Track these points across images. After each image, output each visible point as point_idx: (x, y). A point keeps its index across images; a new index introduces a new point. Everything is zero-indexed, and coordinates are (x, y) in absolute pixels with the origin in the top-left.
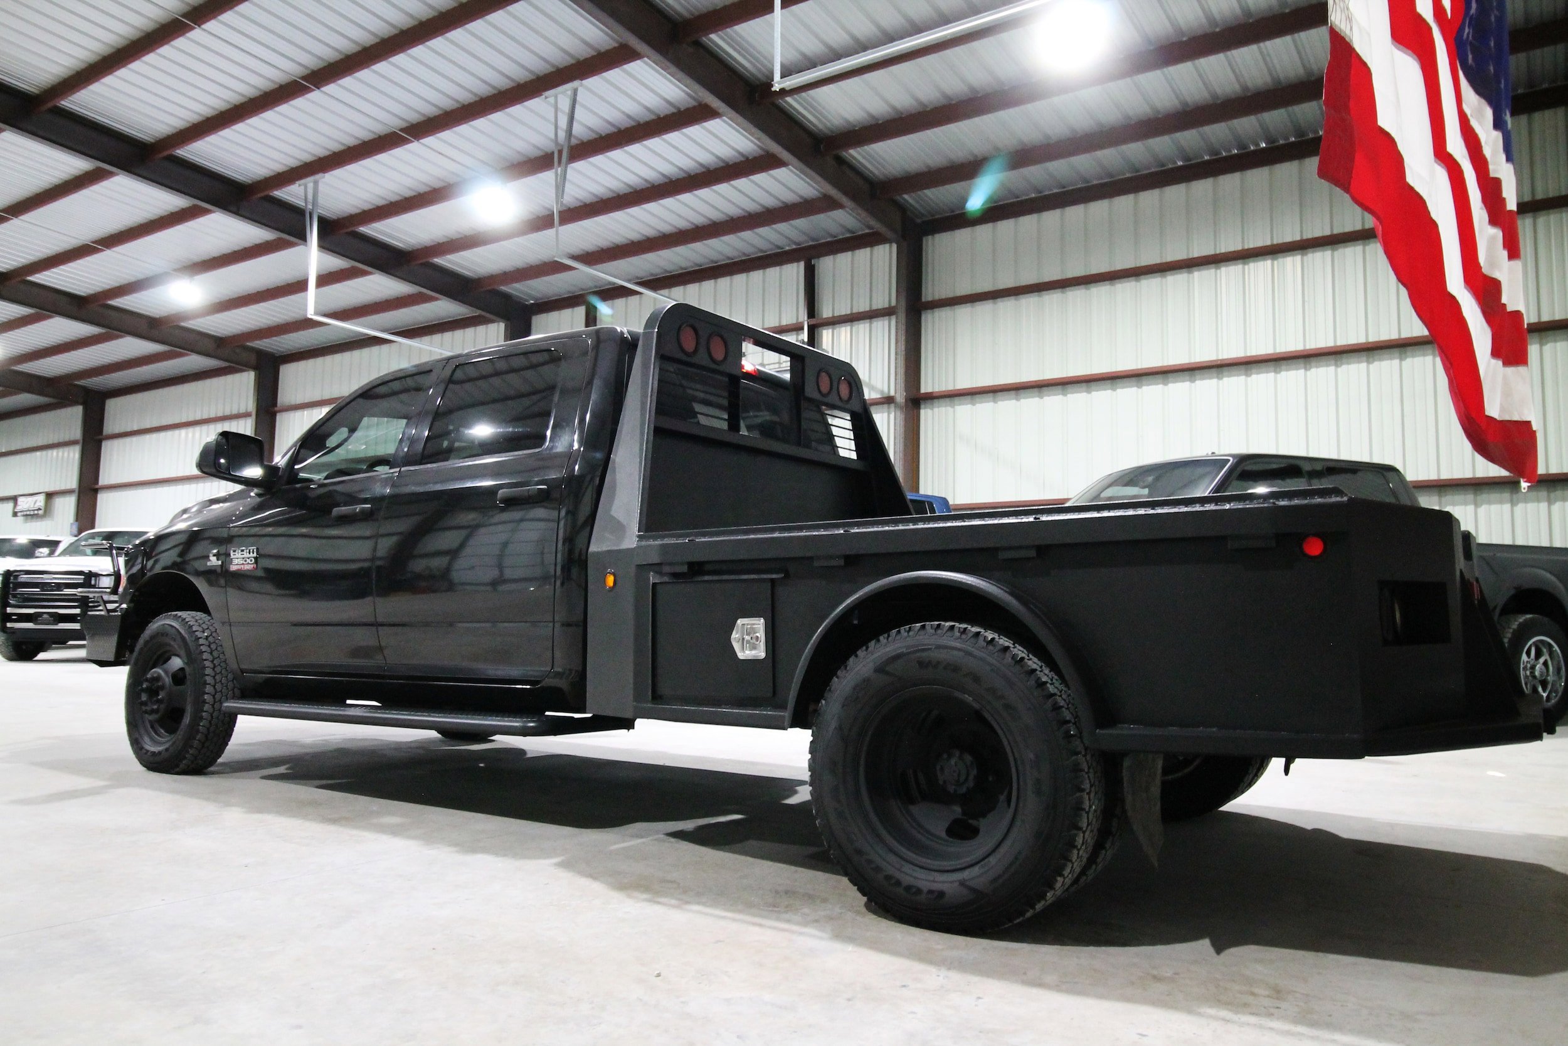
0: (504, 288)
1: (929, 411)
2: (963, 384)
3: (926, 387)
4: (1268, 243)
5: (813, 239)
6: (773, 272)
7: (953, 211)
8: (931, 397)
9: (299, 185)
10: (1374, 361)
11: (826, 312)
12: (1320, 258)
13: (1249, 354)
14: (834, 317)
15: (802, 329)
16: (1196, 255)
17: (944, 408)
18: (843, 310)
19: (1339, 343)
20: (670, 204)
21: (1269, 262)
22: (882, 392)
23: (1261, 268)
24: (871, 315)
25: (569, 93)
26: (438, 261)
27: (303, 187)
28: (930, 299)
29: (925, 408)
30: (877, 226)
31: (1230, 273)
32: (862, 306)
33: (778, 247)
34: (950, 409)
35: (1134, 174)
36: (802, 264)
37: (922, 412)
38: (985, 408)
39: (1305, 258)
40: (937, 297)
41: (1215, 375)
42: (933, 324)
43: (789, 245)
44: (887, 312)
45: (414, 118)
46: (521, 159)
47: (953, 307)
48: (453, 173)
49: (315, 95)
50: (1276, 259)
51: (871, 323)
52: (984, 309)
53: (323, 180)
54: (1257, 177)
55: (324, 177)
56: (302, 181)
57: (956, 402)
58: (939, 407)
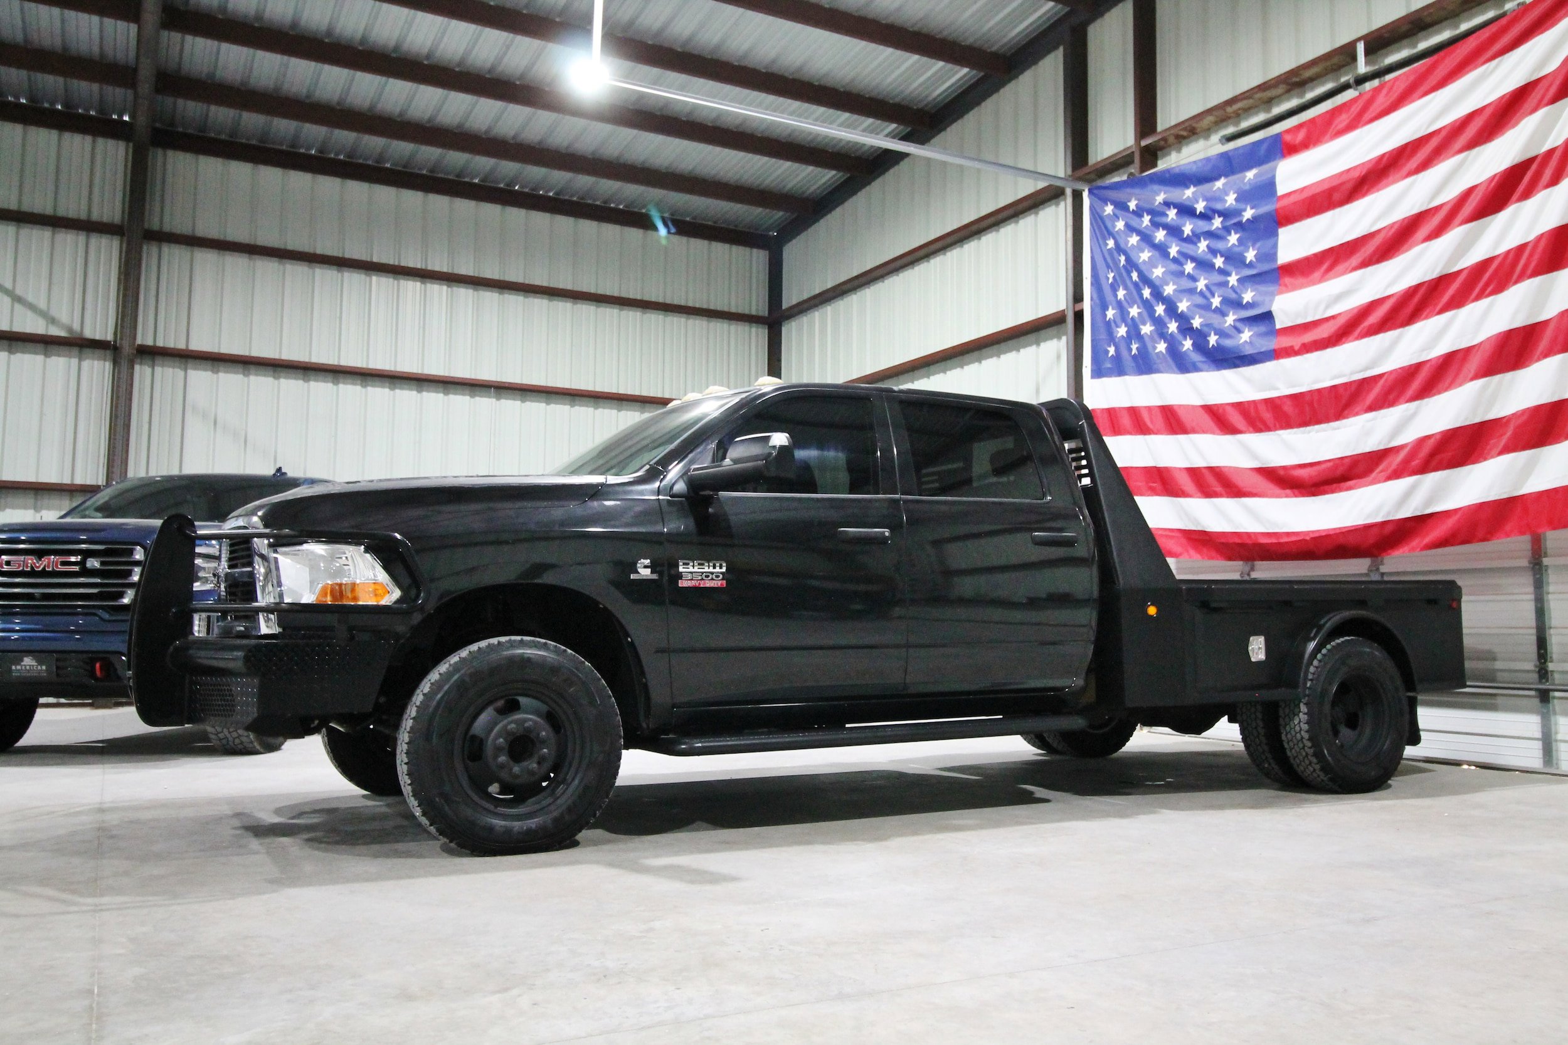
1: (147, 370)
2: (199, 344)
3: (145, 338)
8: (153, 354)
10: (622, 410)
17: (171, 370)
22: (70, 330)
28: (155, 226)
29: (141, 364)
34: (180, 373)
37: (137, 367)
38: (230, 380)
52: (236, 263)
57: (189, 365)
58: (163, 366)
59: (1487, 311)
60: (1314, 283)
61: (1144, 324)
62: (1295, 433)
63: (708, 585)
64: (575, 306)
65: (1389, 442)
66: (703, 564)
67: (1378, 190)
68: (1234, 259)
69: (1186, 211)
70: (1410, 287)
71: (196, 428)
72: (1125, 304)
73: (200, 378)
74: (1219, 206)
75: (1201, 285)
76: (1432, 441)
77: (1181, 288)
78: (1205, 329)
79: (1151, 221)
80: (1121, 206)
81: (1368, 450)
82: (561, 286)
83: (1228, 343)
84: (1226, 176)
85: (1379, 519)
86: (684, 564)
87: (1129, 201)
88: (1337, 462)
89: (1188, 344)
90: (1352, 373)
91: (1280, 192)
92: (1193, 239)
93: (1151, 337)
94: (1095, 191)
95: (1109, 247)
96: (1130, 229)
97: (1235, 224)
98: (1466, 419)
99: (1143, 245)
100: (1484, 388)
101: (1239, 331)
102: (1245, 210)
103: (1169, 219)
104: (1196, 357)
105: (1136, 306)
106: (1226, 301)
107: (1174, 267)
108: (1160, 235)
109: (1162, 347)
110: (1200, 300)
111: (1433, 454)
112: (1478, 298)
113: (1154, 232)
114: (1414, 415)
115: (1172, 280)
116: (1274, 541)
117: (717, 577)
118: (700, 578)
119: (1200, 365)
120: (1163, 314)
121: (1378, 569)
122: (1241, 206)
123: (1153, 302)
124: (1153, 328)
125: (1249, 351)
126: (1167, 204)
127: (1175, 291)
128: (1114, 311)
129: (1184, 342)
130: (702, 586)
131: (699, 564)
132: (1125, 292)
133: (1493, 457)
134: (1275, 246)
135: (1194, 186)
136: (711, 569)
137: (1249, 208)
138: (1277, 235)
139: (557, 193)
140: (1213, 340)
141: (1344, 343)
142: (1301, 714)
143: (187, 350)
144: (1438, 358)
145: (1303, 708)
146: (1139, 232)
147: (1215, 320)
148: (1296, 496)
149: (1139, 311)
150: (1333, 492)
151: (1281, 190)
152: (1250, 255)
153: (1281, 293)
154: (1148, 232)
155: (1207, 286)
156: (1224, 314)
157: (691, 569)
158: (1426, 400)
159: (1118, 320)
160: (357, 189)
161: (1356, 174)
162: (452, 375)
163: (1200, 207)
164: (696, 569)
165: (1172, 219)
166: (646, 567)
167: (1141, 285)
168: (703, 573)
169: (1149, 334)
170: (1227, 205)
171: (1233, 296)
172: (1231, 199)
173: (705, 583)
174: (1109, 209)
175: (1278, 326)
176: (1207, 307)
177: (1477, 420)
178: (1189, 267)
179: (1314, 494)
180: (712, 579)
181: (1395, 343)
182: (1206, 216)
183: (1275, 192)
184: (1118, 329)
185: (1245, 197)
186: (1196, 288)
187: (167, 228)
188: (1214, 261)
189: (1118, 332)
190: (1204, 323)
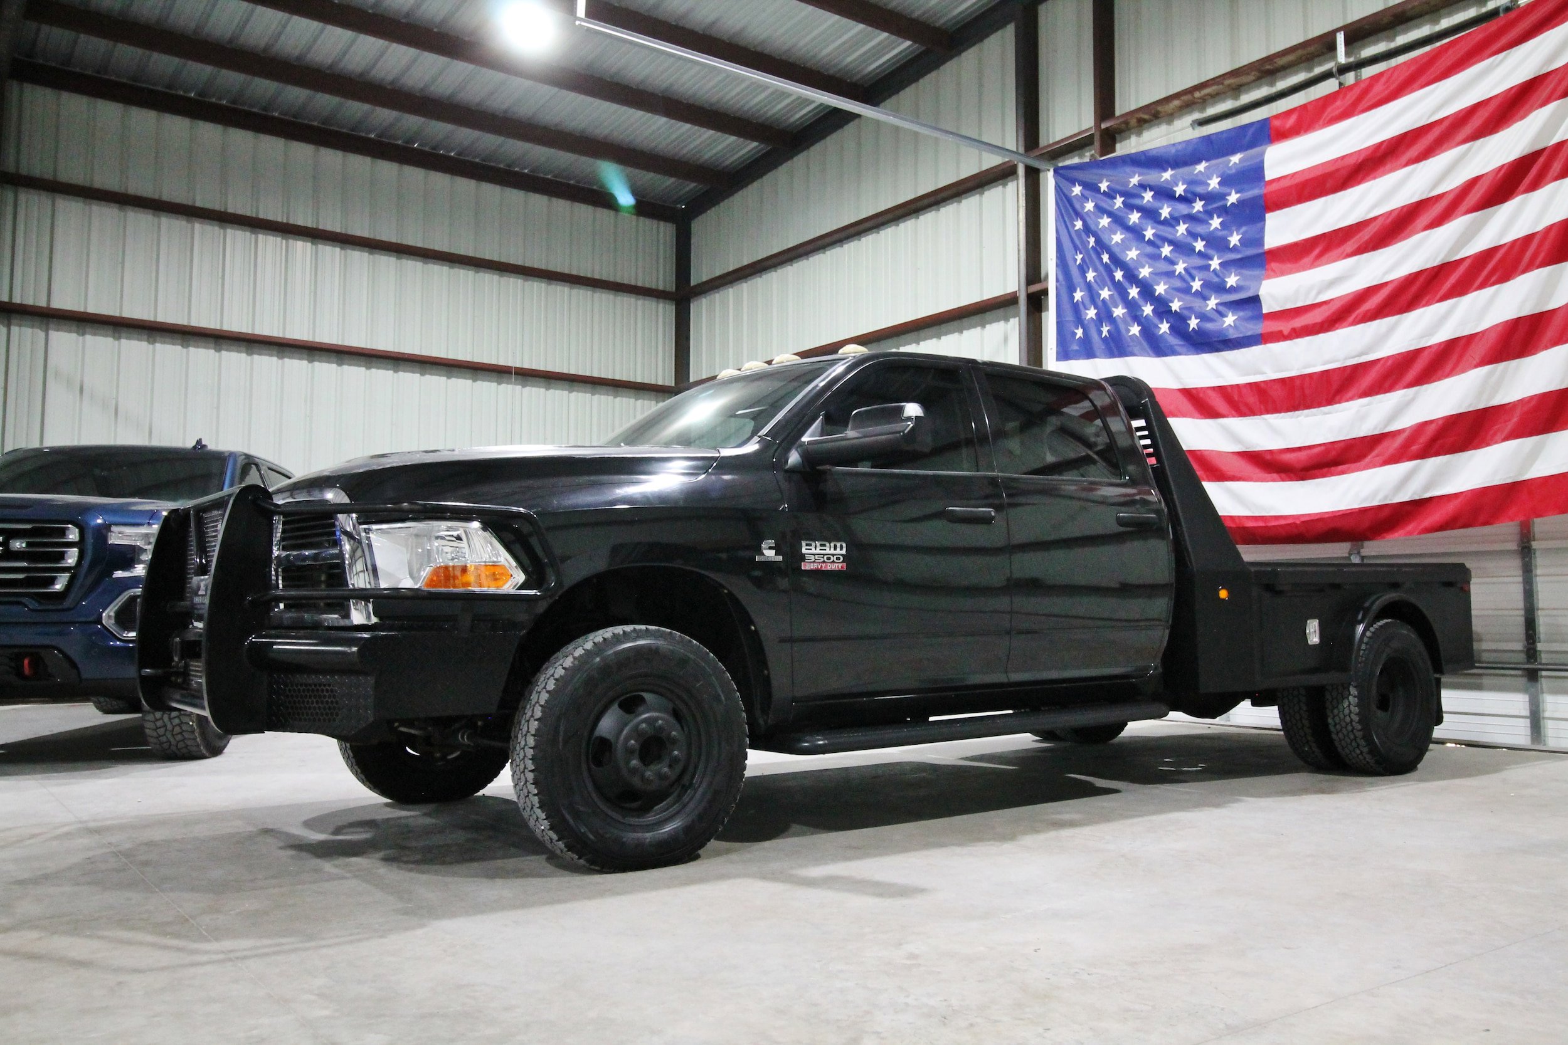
10: (528, 386)
17: (29, 330)
34: (40, 334)
57: (51, 326)
58: (20, 326)
59: (1493, 299)
60: (1304, 269)
61: (1116, 307)
62: (1282, 418)
63: (829, 568)
64: (477, 275)
65: (1385, 427)
66: (824, 545)
67: (1375, 178)
68: (1217, 243)
69: (1164, 193)
70: (1410, 275)
71: (58, 395)
72: (1095, 286)
73: (63, 340)
74: (1200, 189)
75: (1180, 268)
76: (1433, 427)
77: (1157, 271)
78: (1186, 313)
79: (1123, 203)
80: (1091, 187)
81: (1362, 434)
82: (462, 252)
83: (1209, 326)
84: (1207, 160)
85: (1376, 503)
86: (807, 545)
87: (1101, 182)
88: (1330, 446)
89: (1164, 327)
90: (1346, 359)
91: (1268, 178)
92: (1173, 221)
93: (1124, 319)
94: (1061, 172)
95: (1076, 228)
96: (1100, 210)
97: (1218, 208)
98: (1470, 406)
99: (1114, 226)
100: (1490, 375)
101: (1223, 315)
102: (1229, 194)
103: (1145, 201)
104: (1174, 341)
105: (1106, 289)
106: (1206, 285)
107: (1149, 249)
108: (1134, 217)
109: (1135, 330)
110: (1178, 284)
111: (1434, 439)
112: (1482, 286)
113: (1128, 214)
114: (1413, 400)
115: (1147, 263)
116: (1261, 524)
117: (838, 559)
118: (822, 560)
119: (1178, 349)
120: (1137, 296)
121: (1359, 553)
122: (1225, 190)
123: (1126, 284)
124: (1125, 311)
125: (1233, 334)
126: (1143, 186)
127: (1151, 273)
128: (1082, 293)
129: (1160, 326)
130: (823, 569)
131: (821, 545)
132: (1095, 274)
133: (1496, 443)
134: (1262, 230)
135: (1172, 169)
136: (832, 551)
137: (1233, 192)
138: (1263, 219)
139: (459, 154)
140: (1193, 323)
141: (1337, 329)
142: (1351, 698)
143: (48, 308)
144: (1440, 344)
145: (1353, 691)
146: (1110, 214)
147: (1197, 303)
148: (1283, 480)
149: (1111, 293)
150: (1324, 476)
151: (1269, 175)
152: (1234, 239)
153: (1268, 277)
154: (1120, 214)
155: (1185, 269)
156: (1206, 298)
157: (813, 551)
158: (1425, 386)
159: (1087, 302)
160: (241, 139)
161: (1352, 161)
162: (346, 344)
163: (1180, 190)
164: (818, 551)
165: (1148, 201)
166: (770, 548)
167: (1113, 267)
168: (824, 555)
169: (1121, 316)
170: (1210, 189)
171: (1216, 279)
172: (1214, 183)
173: (826, 566)
174: (1077, 190)
175: (1265, 311)
176: (1187, 290)
177: (1481, 406)
178: (1166, 250)
179: (1303, 479)
180: (833, 562)
181: (1392, 329)
182: (1186, 199)
183: (1263, 177)
184: (1087, 311)
185: (1228, 181)
186: (1175, 271)
187: (24, 171)
188: (1195, 244)
189: (1087, 314)
190: (1183, 306)
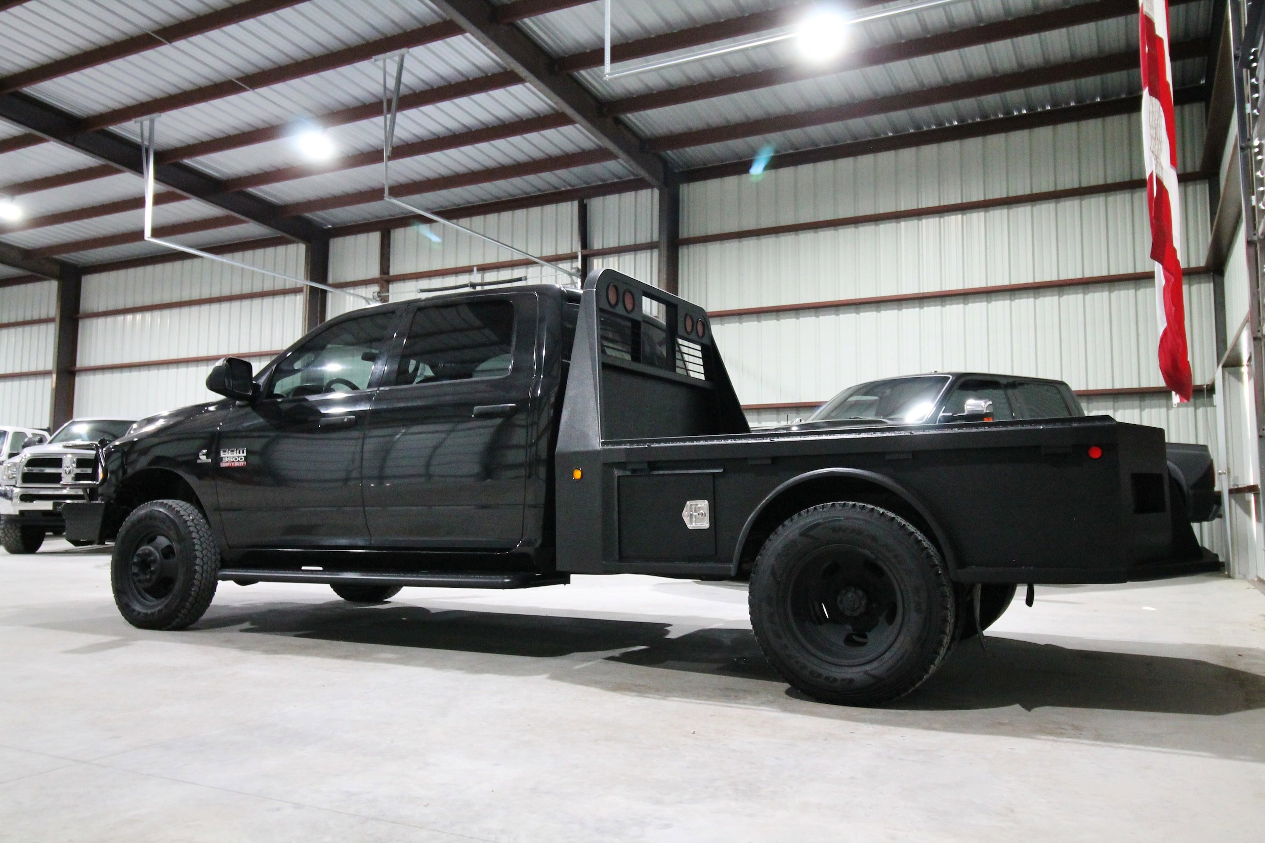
0: (308, 215)
4: (959, 202)
5: (586, 182)
6: (550, 209)
7: (705, 165)
9: (135, 122)
11: (597, 245)
12: (998, 215)
13: (943, 290)
14: (603, 249)
15: (577, 257)
16: (903, 209)
18: (612, 243)
19: (1013, 283)
20: (470, 151)
21: (960, 216)
23: (954, 220)
24: (635, 248)
25: (397, 58)
26: (252, 190)
27: (139, 125)
30: (643, 173)
31: (929, 224)
32: (628, 241)
33: (556, 188)
35: (853, 142)
36: (576, 203)
39: (987, 214)
40: (692, 236)
41: (917, 305)
42: (689, 257)
43: (564, 187)
44: (650, 246)
45: (250, 69)
46: (341, 108)
47: (705, 244)
48: (277, 117)
49: (166, 49)
50: (965, 214)
51: (635, 255)
53: (159, 119)
54: (951, 148)
55: (160, 116)
56: (139, 119)
86: (224, 453)
118: (232, 460)
130: (233, 466)
131: (232, 451)
157: (227, 455)
164: (230, 455)
166: (204, 455)
168: (233, 457)
173: (235, 464)
